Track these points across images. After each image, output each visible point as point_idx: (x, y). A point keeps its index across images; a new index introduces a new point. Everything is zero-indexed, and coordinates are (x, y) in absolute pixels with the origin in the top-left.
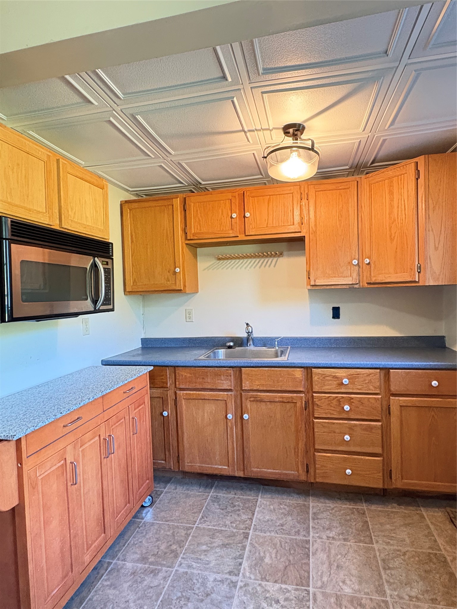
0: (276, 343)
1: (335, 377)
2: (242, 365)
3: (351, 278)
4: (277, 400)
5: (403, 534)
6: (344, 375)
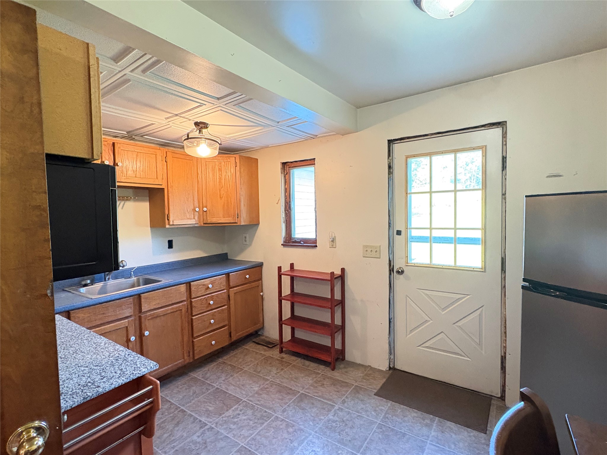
0: (132, 273)
1: (204, 285)
2: (139, 292)
3: (194, 220)
4: (169, 312)
5: (248, 358)
6: (208, 282)
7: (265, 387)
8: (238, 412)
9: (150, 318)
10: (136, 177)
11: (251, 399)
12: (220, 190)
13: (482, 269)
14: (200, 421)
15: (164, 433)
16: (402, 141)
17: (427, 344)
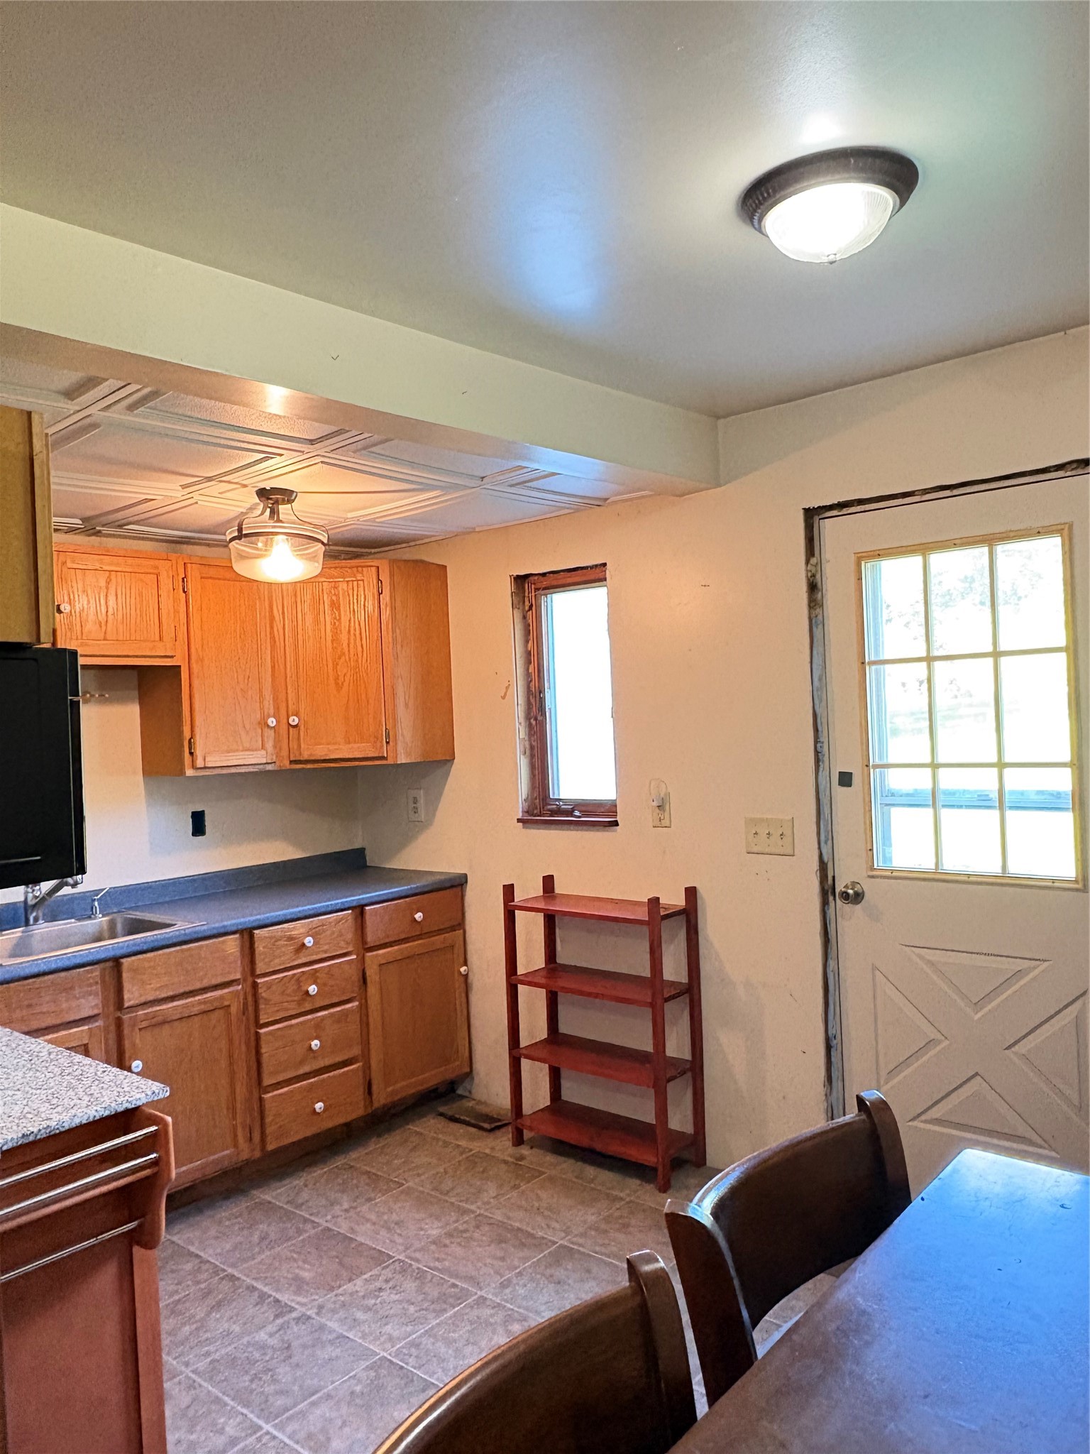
0: (96, 904)
1: (291, 938)
2: (119, 953)
3: (263, 752)
4: (196, 1010)
5: (421, 1159)
6: (302, 930)
7: (461, 1228)
8: (378, 1284)
9: (144, 1024)
10: (105, 639)
11: (418, 1255)
12: (335, 665)
13: (1076, 881)
14: (277, 1301)
15: (184, 1324)
16: (845, 511)
17: (935, 1113)
